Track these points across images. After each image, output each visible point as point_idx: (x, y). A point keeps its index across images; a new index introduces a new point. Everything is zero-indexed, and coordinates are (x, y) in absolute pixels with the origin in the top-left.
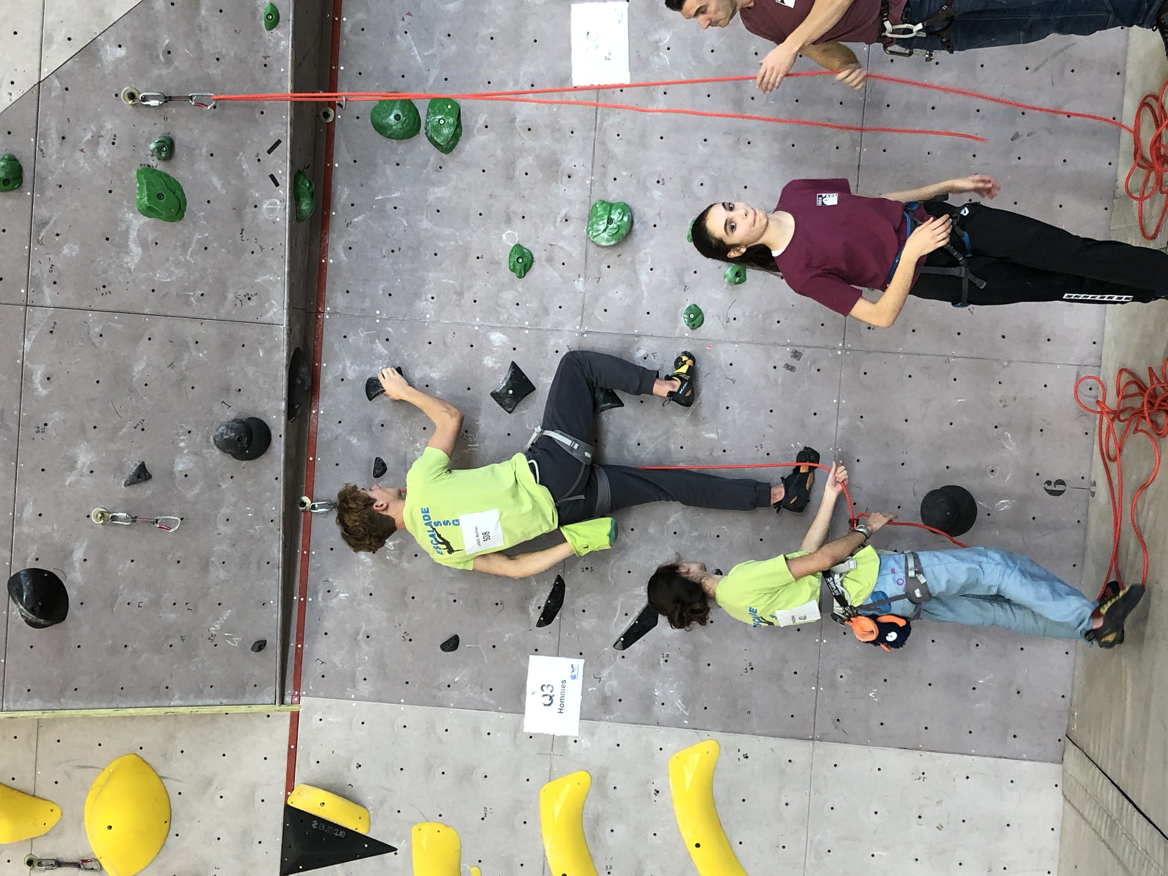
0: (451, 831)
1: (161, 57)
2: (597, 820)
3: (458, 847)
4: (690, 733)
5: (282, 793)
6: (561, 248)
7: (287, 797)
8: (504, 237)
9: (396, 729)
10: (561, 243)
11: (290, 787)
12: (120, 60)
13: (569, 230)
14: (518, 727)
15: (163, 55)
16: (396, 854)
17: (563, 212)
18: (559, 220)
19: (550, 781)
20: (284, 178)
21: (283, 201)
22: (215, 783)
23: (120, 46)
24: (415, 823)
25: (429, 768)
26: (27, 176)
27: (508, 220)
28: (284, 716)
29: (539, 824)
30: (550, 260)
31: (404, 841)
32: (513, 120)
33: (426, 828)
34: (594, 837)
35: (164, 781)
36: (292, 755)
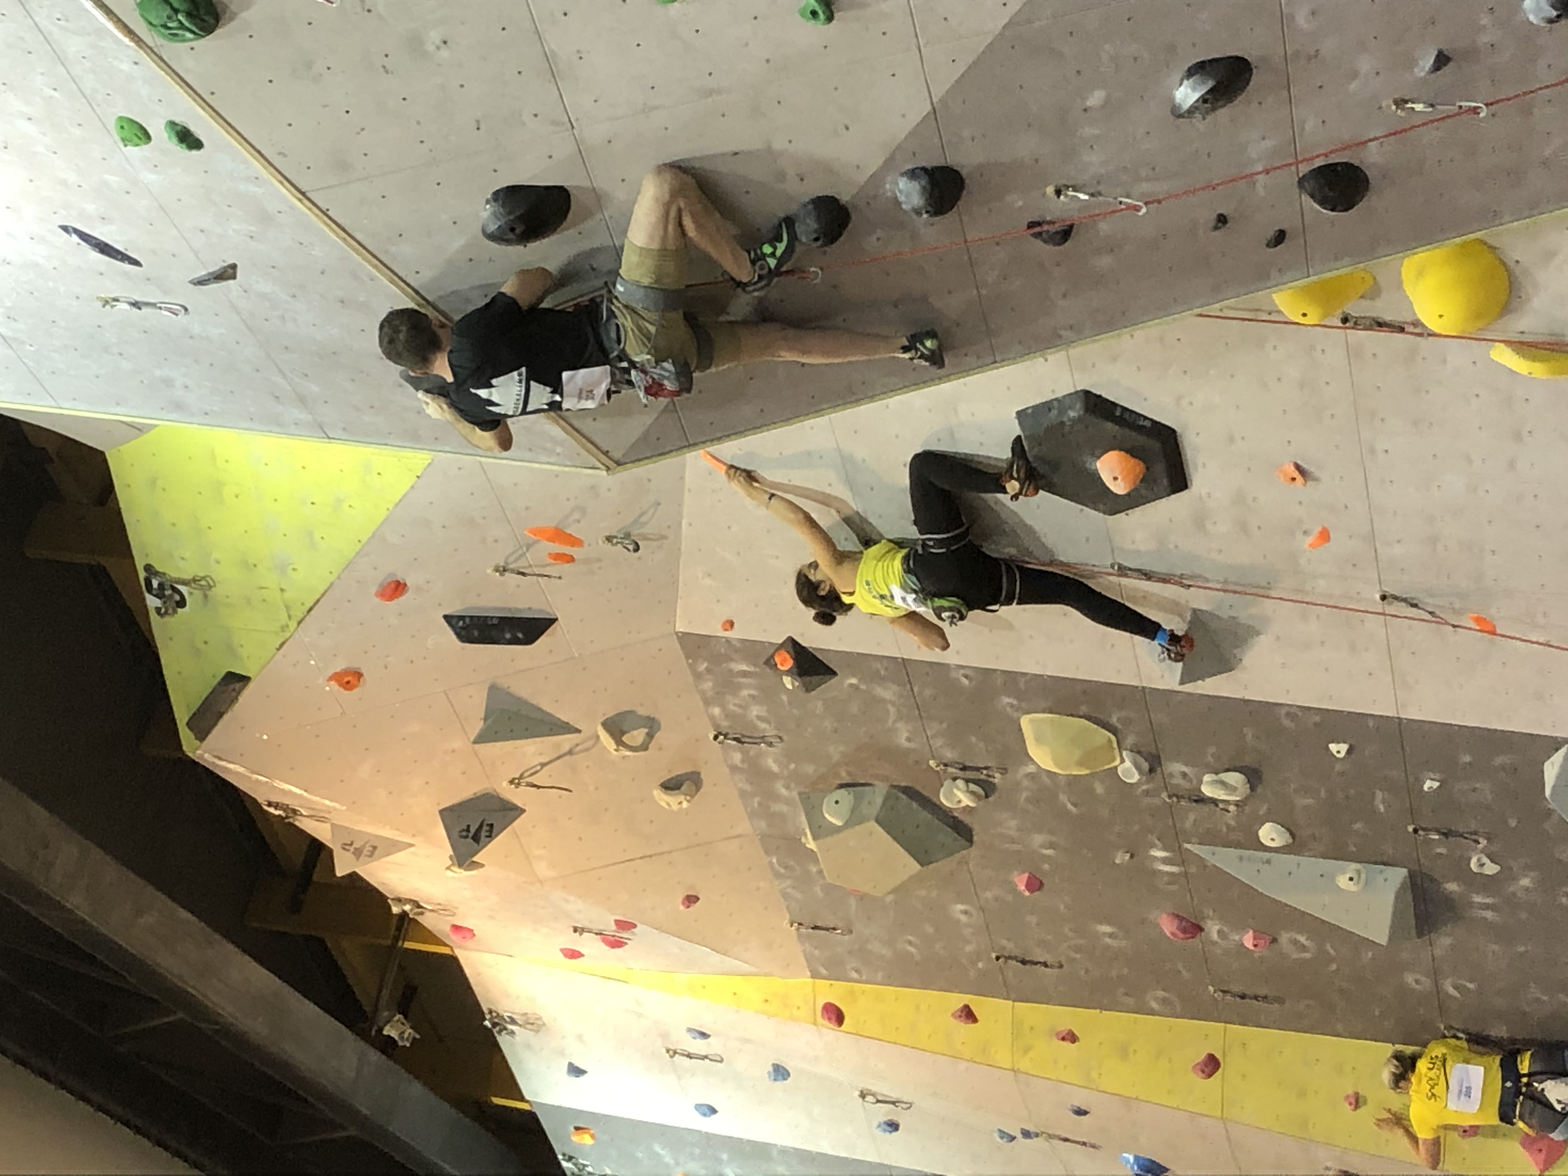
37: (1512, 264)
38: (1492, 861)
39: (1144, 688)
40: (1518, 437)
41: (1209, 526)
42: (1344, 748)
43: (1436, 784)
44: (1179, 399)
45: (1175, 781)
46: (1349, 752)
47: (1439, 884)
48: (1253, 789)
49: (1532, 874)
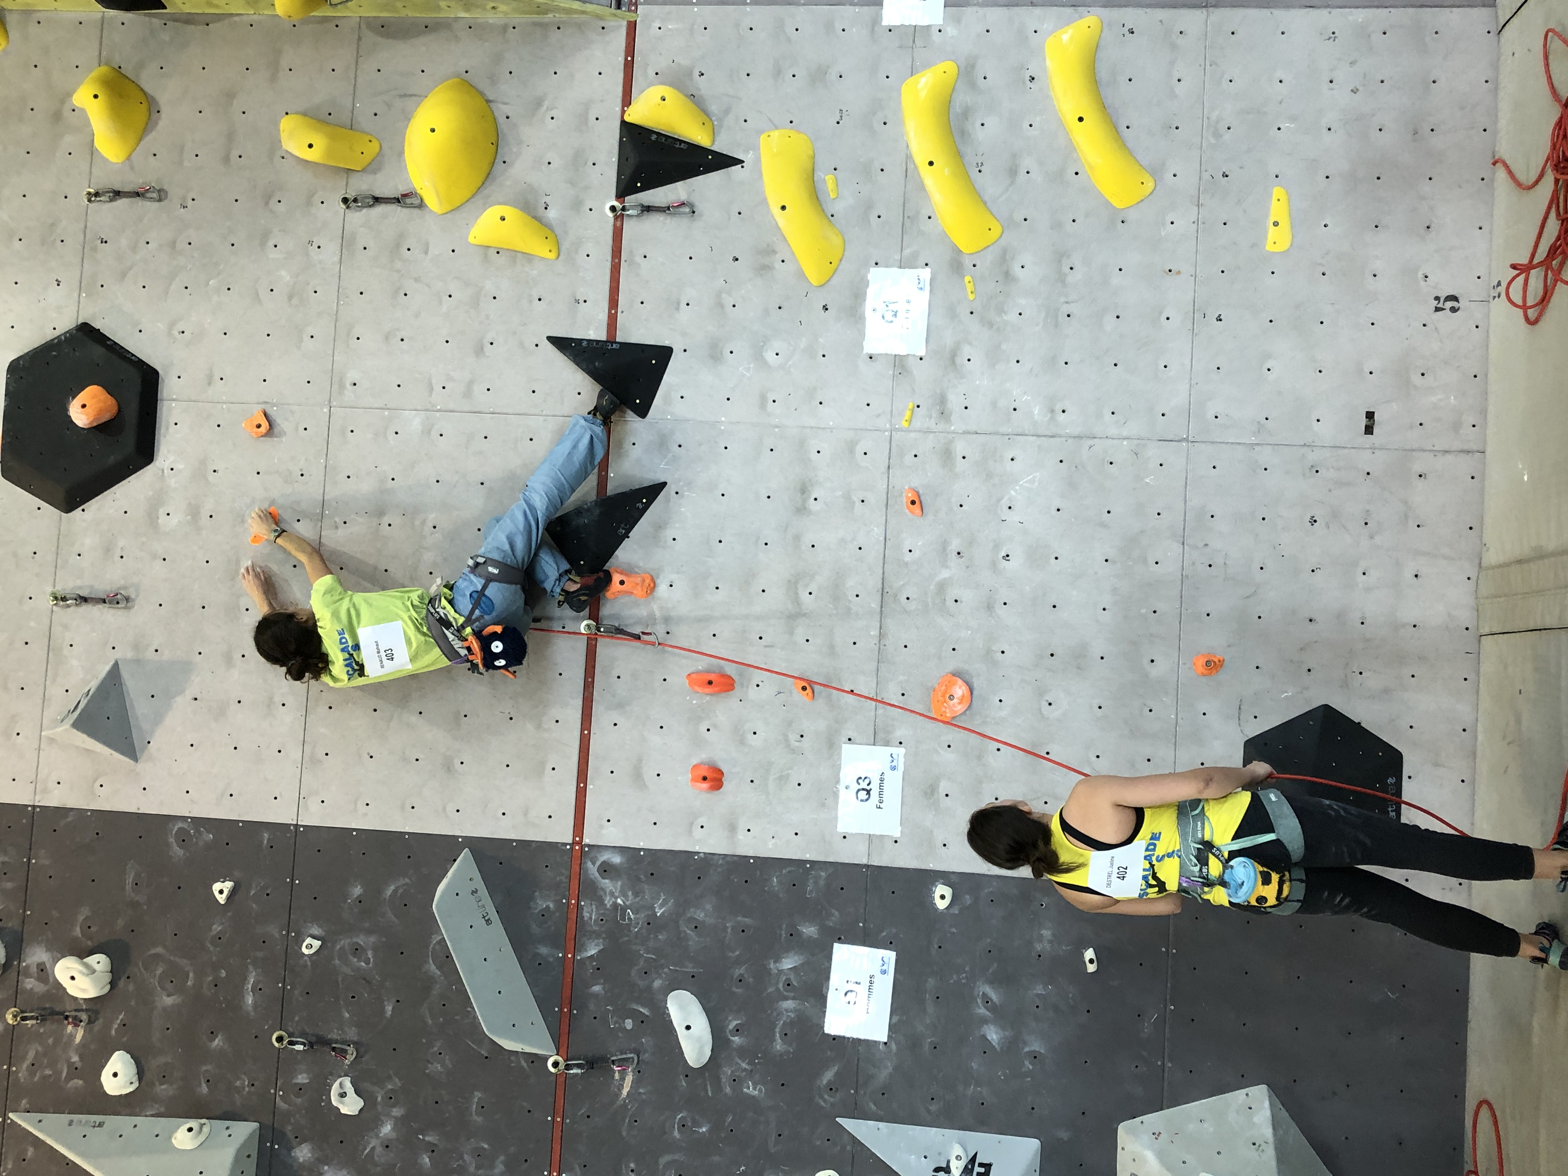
0: (803, 136)
2: (966, 113)
3: (811, 153)
4: (1069, 11)
5: (618, 109)
7: (623, 112)
9: (741, 31)
11: (627, 101)
14: (876, 20)
16: (742, 167)
19: (912, 75)
22: (546, 104)
24: (763, 132)
25: (778, 73)
28: (620, 26)
29: (901, 123)
31: (751, 152)
33: (775, 134)
34: (963, 133)
35: (491, 105)
36: (629, 67)
37: (502, 120)
38: (357, 1092)
39: (34, 807)
40: (479, 351)
41: (162, 519)
42: (228, 885)
43: (317, 944)
44: (171, 325)
45: (30, 983)
46: (233, 893)
47: (290, 1149)
48: (113, 984)
49: (397, 1112)
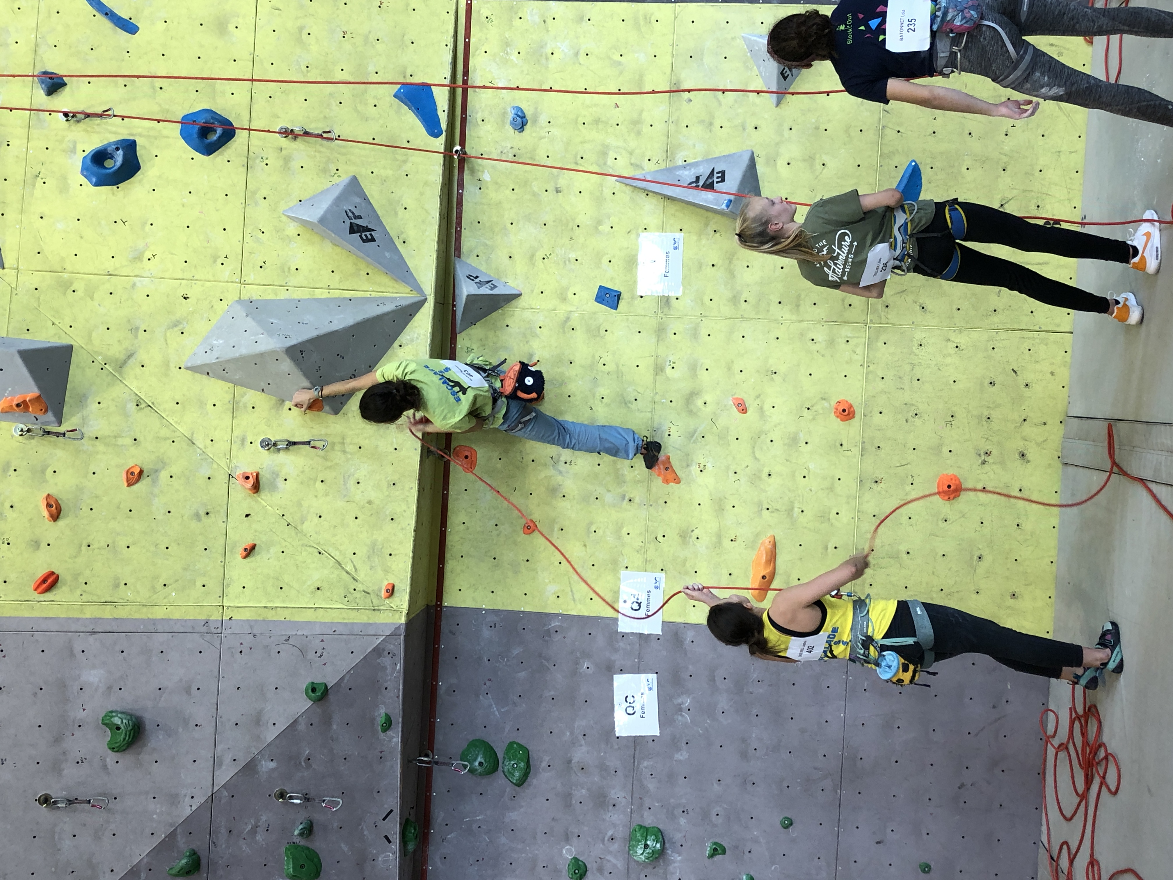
1: (303, 763)
6: (609, 861)
8: (564, 852)
10: (609, 857)
12: (273, 770)
13: (615, 847)
15: (304, 762)
17: (610, 833)
18: (606, 839)
20: (395, 836)
21: (394, 853)
23: (272, 760)
26: (204, 862)
27: (567, 838)
30: (600, 870)
32: (569, 762)
